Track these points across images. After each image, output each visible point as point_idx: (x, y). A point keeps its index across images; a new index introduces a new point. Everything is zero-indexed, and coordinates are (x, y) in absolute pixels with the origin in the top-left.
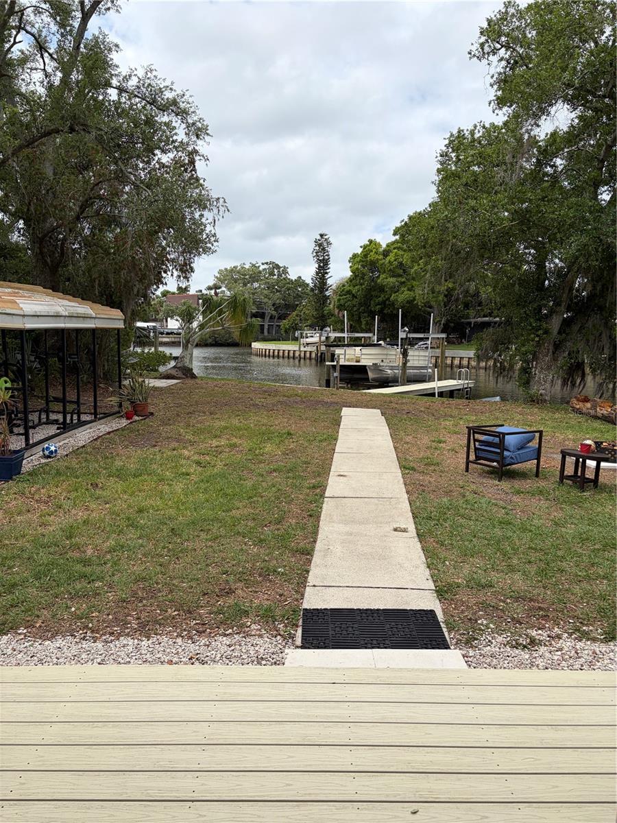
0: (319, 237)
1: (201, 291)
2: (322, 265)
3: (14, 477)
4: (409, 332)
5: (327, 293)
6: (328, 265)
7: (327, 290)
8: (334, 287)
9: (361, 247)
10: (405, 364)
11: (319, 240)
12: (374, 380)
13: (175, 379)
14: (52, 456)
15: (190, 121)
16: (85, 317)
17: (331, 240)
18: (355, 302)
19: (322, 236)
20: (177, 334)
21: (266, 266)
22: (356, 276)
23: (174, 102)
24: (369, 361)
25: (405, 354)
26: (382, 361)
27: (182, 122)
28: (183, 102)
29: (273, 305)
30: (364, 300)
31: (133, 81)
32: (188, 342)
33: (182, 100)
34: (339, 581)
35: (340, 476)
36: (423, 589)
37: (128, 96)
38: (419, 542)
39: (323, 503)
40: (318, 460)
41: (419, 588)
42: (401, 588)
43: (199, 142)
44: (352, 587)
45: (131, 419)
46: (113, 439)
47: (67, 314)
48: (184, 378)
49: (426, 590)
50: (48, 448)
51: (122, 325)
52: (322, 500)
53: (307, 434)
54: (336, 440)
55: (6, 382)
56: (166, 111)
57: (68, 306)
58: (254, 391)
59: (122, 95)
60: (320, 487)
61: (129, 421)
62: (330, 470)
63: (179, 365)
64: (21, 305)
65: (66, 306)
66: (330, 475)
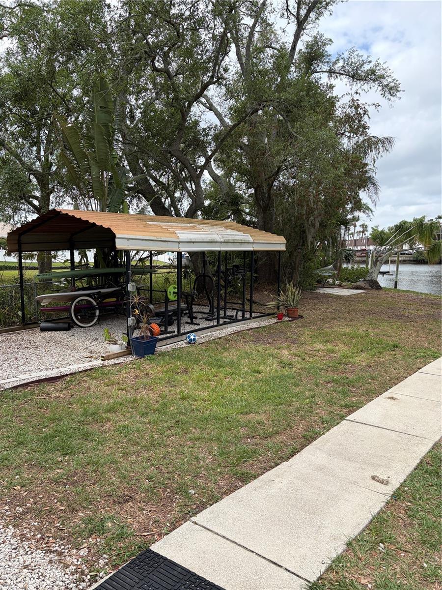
1: (432, 220)
3: (146, 356)
14: (192, 342)
15: (385, 83)
16: (241, 243)
20: (408, 254)
23: (373, 72)
27: (379, 86)
28: (379, 70)
31: (341, 64)
32: (377, 261)
33: (378, 68)
34: (225, 526)
35: (390, 398)
36: (300, 575)
37: (336, 76)
38: (384, 503)
39: (336, 425)
40: (388, 378)
41: (295, 572)
42: (275, 563)
43: (393, 98)
44: (228, 539)
45: (281, 319)
46: (248, 334)
47: (222, 240)
48: (370, 289)
49: (300, 579)
50: (189, 337)
51: (283, 248)
52: (338, 421)
53: (414, 348)
54: (436, 358)
55: (175, 288)
56: (365, 80)
57: (227, 235)
58: (422, 303)
59: (331, 76)
60: (353, 407)
61: (278, 321)
62: (387, 390)
63: (368, 279)
64: (178, 235)
65: (225, 234)
66: (380, 396)
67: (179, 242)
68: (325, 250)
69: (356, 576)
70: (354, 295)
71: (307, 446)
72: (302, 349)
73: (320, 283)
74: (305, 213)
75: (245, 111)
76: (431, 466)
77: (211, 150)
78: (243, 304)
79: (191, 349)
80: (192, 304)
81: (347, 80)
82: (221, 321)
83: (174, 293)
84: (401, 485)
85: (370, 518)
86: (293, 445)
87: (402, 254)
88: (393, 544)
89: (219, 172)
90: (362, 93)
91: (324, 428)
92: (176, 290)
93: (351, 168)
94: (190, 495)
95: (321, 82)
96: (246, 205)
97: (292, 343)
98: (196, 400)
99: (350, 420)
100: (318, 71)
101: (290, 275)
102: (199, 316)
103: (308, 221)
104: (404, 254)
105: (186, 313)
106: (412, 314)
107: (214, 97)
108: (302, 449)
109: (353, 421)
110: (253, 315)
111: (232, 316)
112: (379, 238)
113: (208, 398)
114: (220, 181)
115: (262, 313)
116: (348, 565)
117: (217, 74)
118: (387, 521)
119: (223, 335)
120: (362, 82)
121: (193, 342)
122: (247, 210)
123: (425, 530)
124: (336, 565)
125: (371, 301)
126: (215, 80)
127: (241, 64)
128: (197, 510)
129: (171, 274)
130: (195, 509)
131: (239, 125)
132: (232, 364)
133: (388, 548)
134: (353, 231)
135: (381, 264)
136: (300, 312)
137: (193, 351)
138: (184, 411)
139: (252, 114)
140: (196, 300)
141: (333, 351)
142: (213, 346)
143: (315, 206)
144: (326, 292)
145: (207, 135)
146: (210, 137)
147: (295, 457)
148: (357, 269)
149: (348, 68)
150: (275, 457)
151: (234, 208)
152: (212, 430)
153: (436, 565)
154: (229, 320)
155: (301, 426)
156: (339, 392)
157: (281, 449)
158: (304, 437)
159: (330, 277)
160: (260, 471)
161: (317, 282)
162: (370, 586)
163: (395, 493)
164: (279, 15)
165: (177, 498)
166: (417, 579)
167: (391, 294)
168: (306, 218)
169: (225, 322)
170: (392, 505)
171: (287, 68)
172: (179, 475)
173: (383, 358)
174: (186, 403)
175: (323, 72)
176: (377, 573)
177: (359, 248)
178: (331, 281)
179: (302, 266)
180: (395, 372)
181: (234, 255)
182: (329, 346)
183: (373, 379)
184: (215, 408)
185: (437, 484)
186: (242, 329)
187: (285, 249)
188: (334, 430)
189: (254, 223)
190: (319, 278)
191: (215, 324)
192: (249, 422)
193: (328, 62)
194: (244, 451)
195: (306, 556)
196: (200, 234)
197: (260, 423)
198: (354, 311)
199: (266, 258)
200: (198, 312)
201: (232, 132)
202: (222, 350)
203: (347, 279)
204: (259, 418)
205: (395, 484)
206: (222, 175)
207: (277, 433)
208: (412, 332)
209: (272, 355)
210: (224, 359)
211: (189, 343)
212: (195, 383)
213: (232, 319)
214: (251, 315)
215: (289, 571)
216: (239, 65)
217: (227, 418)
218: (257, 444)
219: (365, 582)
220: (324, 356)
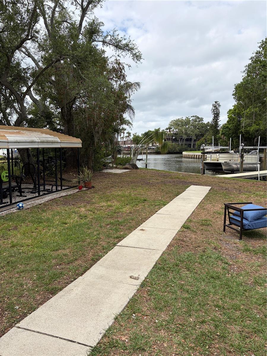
0: (215, 103)
1: (164, 130)
2: (216, 115)
4: (245, 146)
5: (218, 128)
6: (219, 115)
7: (218, 127)
8: (221, 126)
9: (233, 106)
10: (242, 162)
11: (215, 104)
12: (226, 170)
13: (128, 169)
15: (134, 53)
17: (220, 104)
18: (231, 132)
19: (216, 102)
20: (153, 149)
21: (192, 118)
22: (231, 120)
23: (127, 45)
24: (223, 160)
25: (242, 157)
26: (230, 160)
27: (131, 54)
28: (131, 44)
29: (196, 135)
30: (235, 131)
31: (109, 38)
32: (135, 153)
33: (130, 43)
34: (39, 325)
35: (141, 230)
36: (86, 344)
37: (107, 44)
38: (136, 290)
39: (111, 250)
40: (140, 218)
41: (84, 343)
42: (71, 341)
43: (138, 62)
44: (41, 333)
45: (81, 189)
46: (59, 200)
47: (39, 141)
48: (132, 169)
49: (87, 347)
50: (19, 205)
51: (80, 146)
52: (112, 247)
53: (154, 201)
54: (165, 205)
55: (6, 173)
56: (123, 49)
57: (43, 137)
58: (159, 175)
59: (104, 45)
60: (121, 237)
61: (79, 190)
62: (140, 225)
63: (131, 163)
64: (7, 138)
65: (41, 137)
66: (136, 229)
67: (8, 142)
68: (106, 147)
69: (119, 337)
70: (124, 172)
71: (94, 265)
72: (93, 207)
73: (105, 166)
74: (92, 125)
75: (52, 60)
76: (161, 265)
77: (31, 83)
78: (56, 181)
79: (20, 213)
80: (21, 183)
81: (113, 48)
82: (41, 193)
83: (6, 176)
84: (146, 278)
85: (128, 300)
86: (85, 266)
87: (149, 149)
88: (140, 313)
89: (37, 98)
90: (122, 56)
91: (104, 252)
92: (7, 175)
93: (118, 99)
94: (15, 310)
95: (98, 48)
96: (57, 119)
97: (87, 203)
98: (23, 246)
99: (119, 246)
100: (96, 40)
101: (87, 162)
102: (27, 190)
103: (95, 130)
104: (150, 149)
105: (17, 190)
106: (154, 182)
107: (31, 48)
108: (91, 267)
109: (121, 246)
110: (63, 188)
111: (49, 190)
112: (136, 140)
113: (31, 244)
114: (38, 103)
115: (69, 186)
116: (115, 331)
117: (31, 34)
118: (137, 300)
119: (43, 202)
120: (121, 50)
121: (21, 208)
122: (58, 122)
123: (157, 301)
124: (108, 333)
125: (133, 176)
126: (30, 37)
127: (48, 30)
128: (20, 319)
129: (5, 163)
130: (18, 319)
131: (47, 68)
132: (48, 220)
133: (137, 316)
134: (123, 136)
135: (138, 155)
136: (93, 184)
137: (22, 214)
138: (13, 255)
139: (56, 62)
140: (24, 180)
141: (111, 206)
142: (36, 209)
143: (98, 121)
144: (108, 172)
145: (27, 73)
146: (28, 75)
147: (86, 273)
148: (125, 158)
149: (113, 41)
150: (74, 274)
151: (48, 120)
152: (33, 264)
153: (162, 320)
154: (47, 192)
155: (91, 253)
156: (114, 230)
157: (78, 269)
158: (92, 260)
159: (110, 163)
160: (64, 285)
161: (103, 166)
162: (127, 340)
163: (142, 283)
164: (70, 3)
165: (6, 314)
166: (152, 330)
167: (143, 171)
168: (94, 128)
169: (44, 193)
170: (140, 291)
171: (77, 36)
172: (8, 298)
173: (138, 207)
174: (15, 249)
175: (99, 41)
176: (131, 332)
177: (127, 146)
178: (111, 165)
179: (93, 156)
180: (144, 215)
181: (50, 150)
182: (109, 203)
183: (132, 220)
184: (36, 250)
185: (163, 275)
186: (55, 197)
187: (82, 146)
188: (110, 253)
189: (62, 130)
190: (104, 164)
191: (37, 195)
192: (58, 255)
193: (101, 36)
194: (54, 274)
195: (90, 332)
196: (23, 137)
197: (65, 255)
198: (123, 181)
199: (71, 152)
200: (26, 188)
201: (44, 73)
202: (42, 212)
203: (120, 164)
204: (64, 252)
205: (142, 278)
206: (40, 99)
207: (76, 260)
208: (154, 192)
209: (75, 212)
210: (43, 217)
211: (19, 209)
212: (22, 235)
213: (49, 191)
214: (61, 188)
215: (80, 343)
216: (46, 30)
217: (44, 255)
218: (62, 269)
219: (124, 339)
220: (106, 209)
